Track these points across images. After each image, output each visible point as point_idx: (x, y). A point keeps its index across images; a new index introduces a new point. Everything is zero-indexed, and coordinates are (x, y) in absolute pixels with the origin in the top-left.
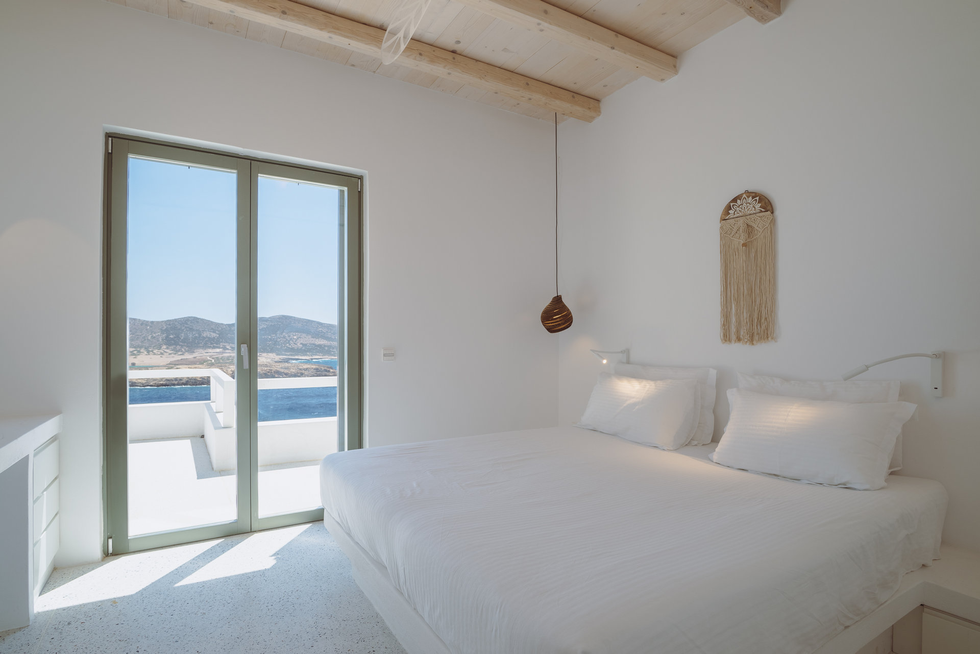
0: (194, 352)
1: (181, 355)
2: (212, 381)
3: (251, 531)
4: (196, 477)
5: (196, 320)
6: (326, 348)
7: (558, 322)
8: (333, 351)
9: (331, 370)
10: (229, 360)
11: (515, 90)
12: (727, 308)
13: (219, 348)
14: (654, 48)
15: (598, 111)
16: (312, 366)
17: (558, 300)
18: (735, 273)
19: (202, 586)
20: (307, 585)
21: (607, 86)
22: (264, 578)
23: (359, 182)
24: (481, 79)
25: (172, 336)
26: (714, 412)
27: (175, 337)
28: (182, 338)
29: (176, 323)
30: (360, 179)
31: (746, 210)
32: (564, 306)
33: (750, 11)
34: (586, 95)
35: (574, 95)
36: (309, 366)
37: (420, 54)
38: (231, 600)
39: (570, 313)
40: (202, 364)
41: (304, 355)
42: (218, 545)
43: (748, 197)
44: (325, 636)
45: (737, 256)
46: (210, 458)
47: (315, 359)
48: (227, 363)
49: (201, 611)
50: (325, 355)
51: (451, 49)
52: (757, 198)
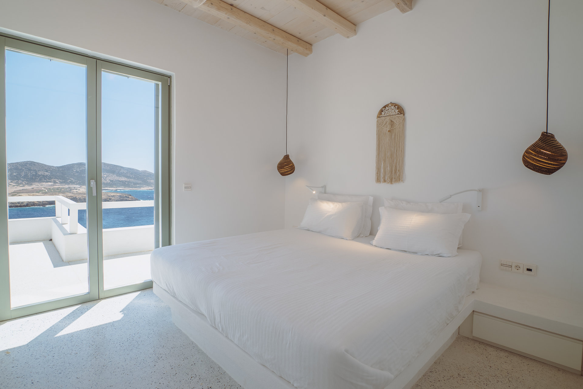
0: (32, 185)
1: (22, 186)
2: (56, 203)
3: (99, 299)
4: (53, 266)
5: (32, 163)
6: (127, 183)
7: (287, 170)
8: (131, 185)
9: (130, 197)
10: (58, 190)
11: (267, 33)
12: (379, 164)
13: (51, 182)
14: (345, 19)
15: (311, 50)
16: (117, 194)
17: (287, 157)
18: (384, 146)
19: (71, 336)
20: (144, 329)
21: (317, 37)
22: (114, 327)
23: (169, 79)
24: (247, 24)
25: (15, 174)
26: (371, 219)
27: (17, 175)
28: (23, 175)
29: (18, 165)
30: (170, 78)
31: (391, 113)
32: (290, 161)
33: (398, 5)
34: (305, 41)
35: (299, 40)
36: (115, 194)
37: (212, 4)
38: (93, 343)
39: (294, 165)
40: (38, 192)
41: (111, 187)
42: (77, 309)
43: (392, 106)
44: (162, 359)
45: (385, 137)
46: (59, 254)
47: (119, 190)
48: (57, 192)
49: (74, 352)
50: (126, 188)
51: (230, 3)
52: (397, 107)
